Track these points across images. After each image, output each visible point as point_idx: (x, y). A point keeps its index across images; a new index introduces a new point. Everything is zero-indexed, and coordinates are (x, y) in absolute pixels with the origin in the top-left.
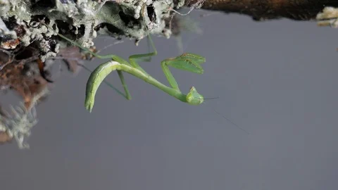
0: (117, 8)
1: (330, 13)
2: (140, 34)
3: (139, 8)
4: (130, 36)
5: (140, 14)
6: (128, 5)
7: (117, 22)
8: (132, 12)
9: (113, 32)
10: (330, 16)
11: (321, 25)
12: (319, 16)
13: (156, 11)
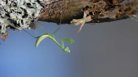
0: (12, 21)
1: (74, 21)
2: (20, 29)
3: (18, 20)
4: (17, 29)
5: (19, 22)
6: (15, 20)
7: (12, 25)
8: (16, 22)
9: (12, 28)
10: (74, 22)
11: (72, 25)
12: (71, 22)
13: (23, 21)
